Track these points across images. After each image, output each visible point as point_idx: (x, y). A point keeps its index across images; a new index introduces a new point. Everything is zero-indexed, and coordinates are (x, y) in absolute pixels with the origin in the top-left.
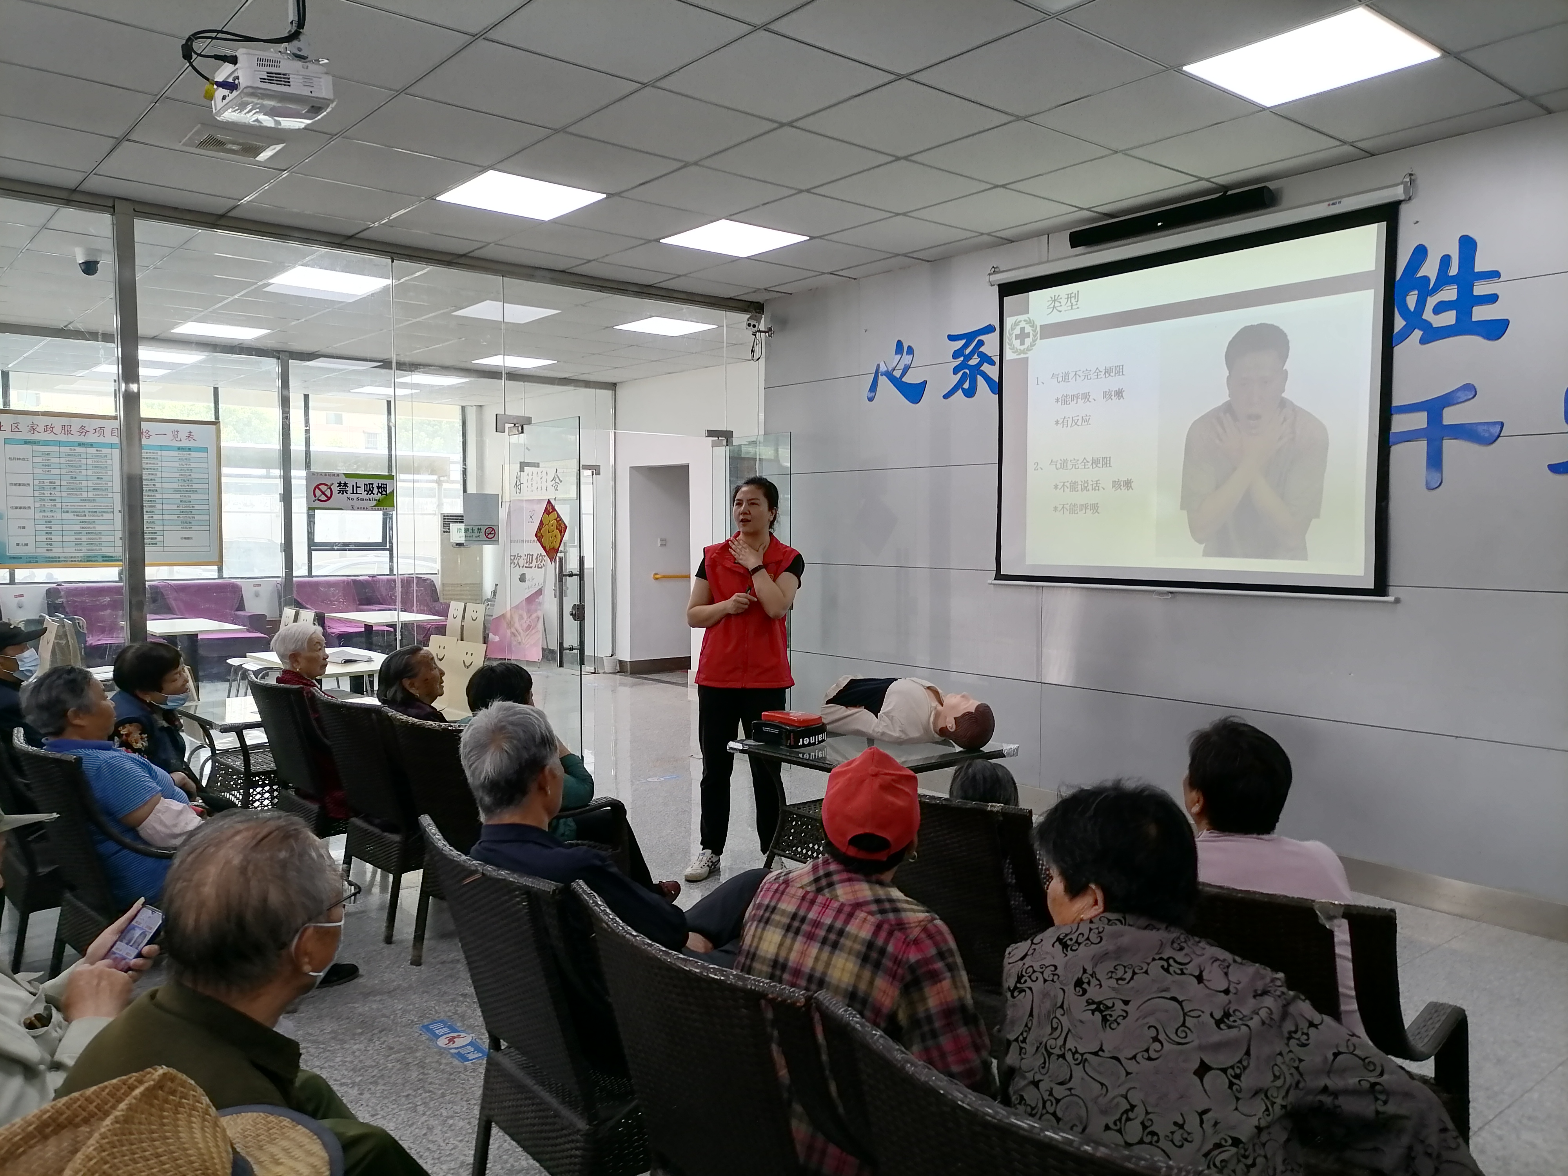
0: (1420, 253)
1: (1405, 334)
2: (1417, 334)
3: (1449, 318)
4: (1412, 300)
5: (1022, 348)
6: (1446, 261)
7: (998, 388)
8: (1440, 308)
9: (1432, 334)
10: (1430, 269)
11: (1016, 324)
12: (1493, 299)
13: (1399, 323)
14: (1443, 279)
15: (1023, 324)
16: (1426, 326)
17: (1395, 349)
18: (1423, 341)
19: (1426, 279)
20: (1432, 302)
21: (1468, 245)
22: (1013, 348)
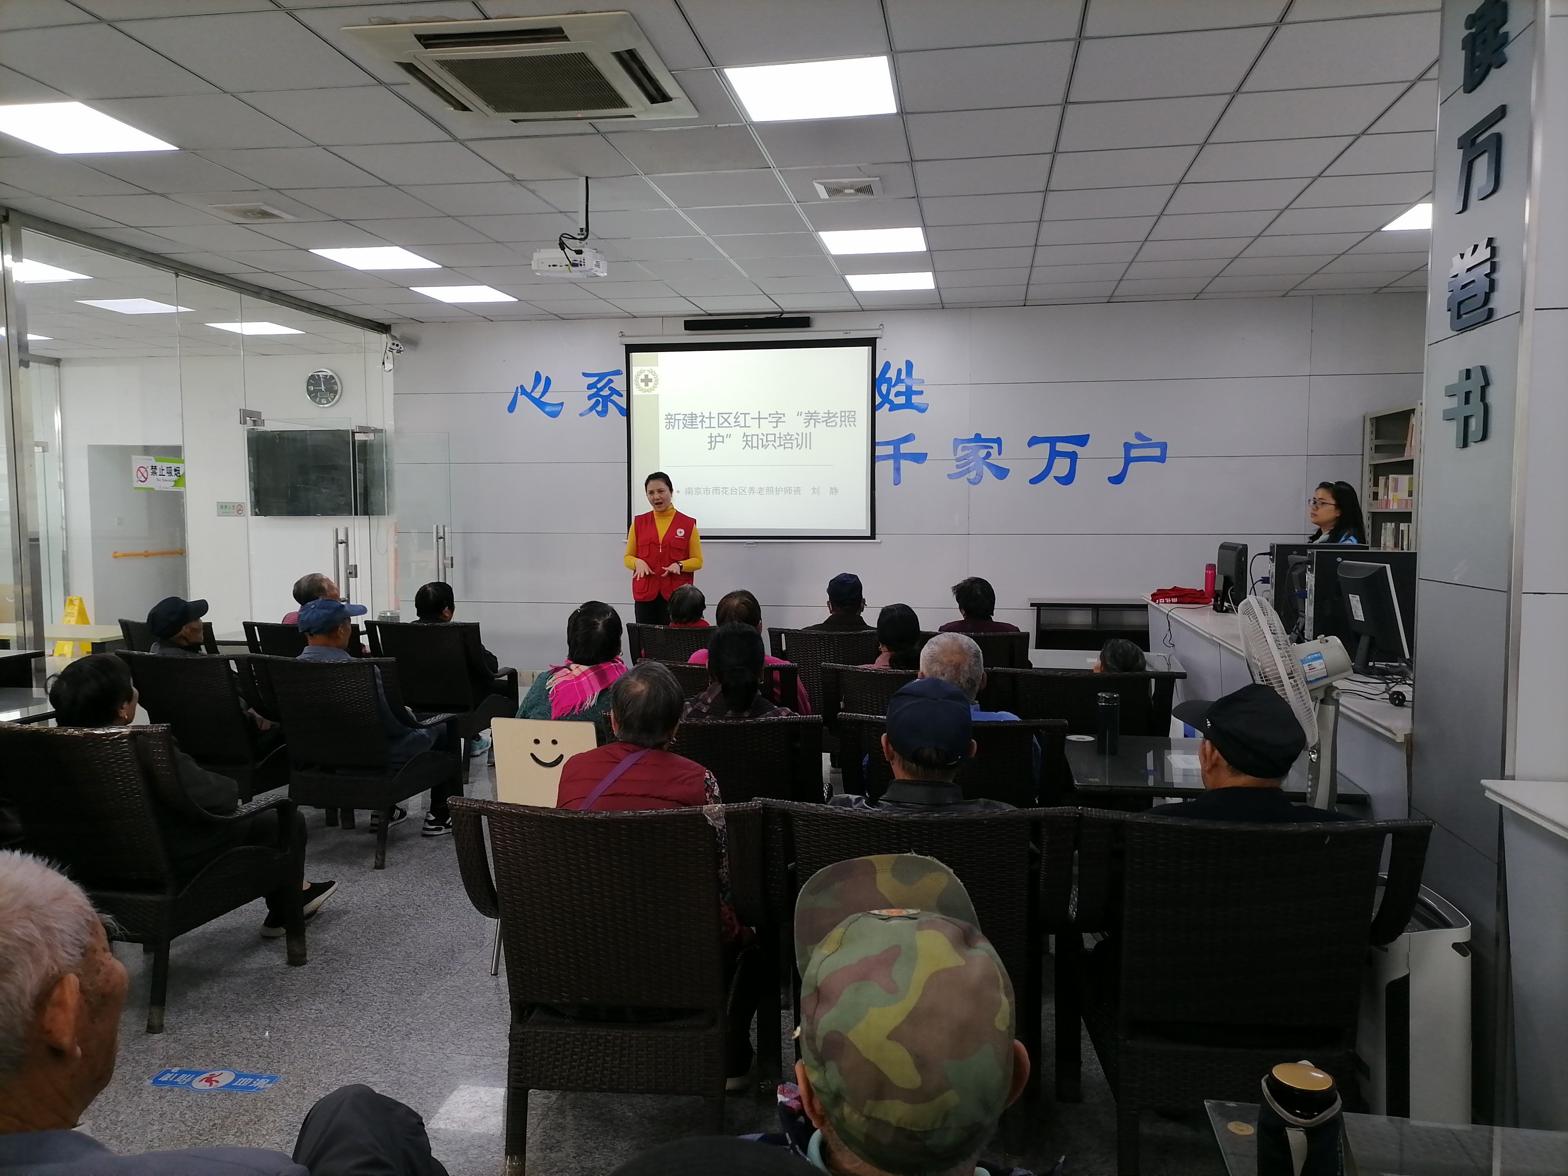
0: (887, 366)
1: (882, 405)
2: (887, 406)
3: (902, 400)
4: (884, 388)
5: (647, 388)
6: (900, 371)
7: (627, 413)
8: (898, 394)
9: (894, 407)
10: (892, 374)
11: (641, 372)
12: (921, 393)
13: (878, 400)
14: (899, 380)
15: (646, 373)
16: (891, 402)
17: (876, 412)
18: (890, 410)
19: (890, 379)
20: (893, 391)
21: (909, 365)
22: (639, 387)
